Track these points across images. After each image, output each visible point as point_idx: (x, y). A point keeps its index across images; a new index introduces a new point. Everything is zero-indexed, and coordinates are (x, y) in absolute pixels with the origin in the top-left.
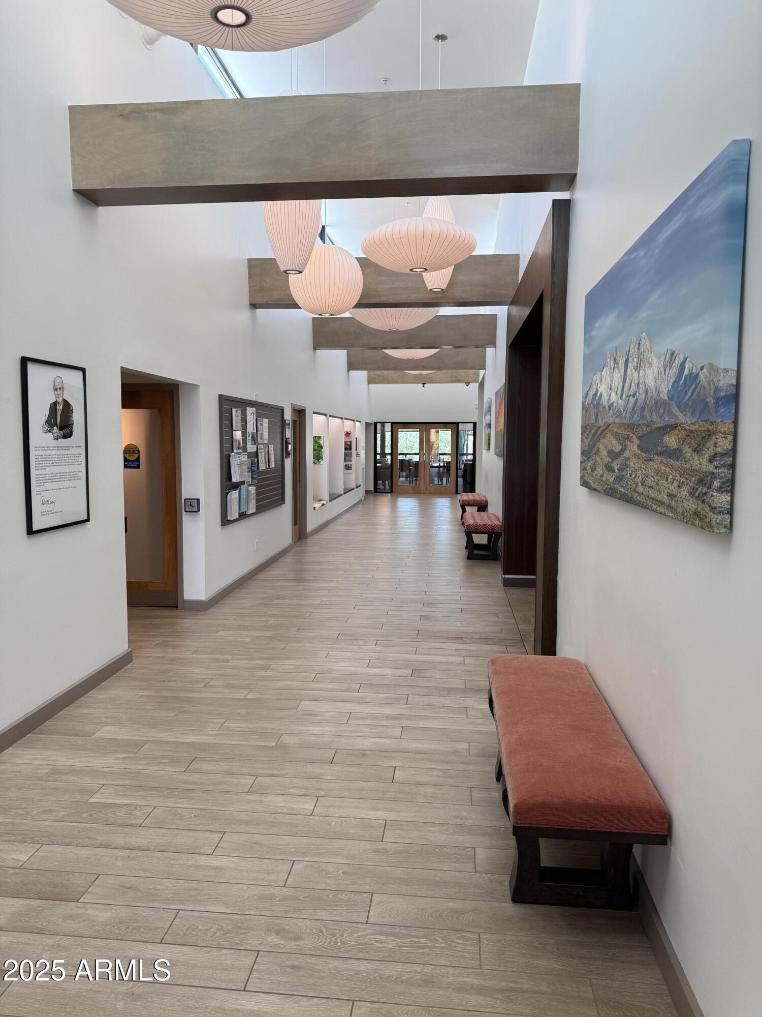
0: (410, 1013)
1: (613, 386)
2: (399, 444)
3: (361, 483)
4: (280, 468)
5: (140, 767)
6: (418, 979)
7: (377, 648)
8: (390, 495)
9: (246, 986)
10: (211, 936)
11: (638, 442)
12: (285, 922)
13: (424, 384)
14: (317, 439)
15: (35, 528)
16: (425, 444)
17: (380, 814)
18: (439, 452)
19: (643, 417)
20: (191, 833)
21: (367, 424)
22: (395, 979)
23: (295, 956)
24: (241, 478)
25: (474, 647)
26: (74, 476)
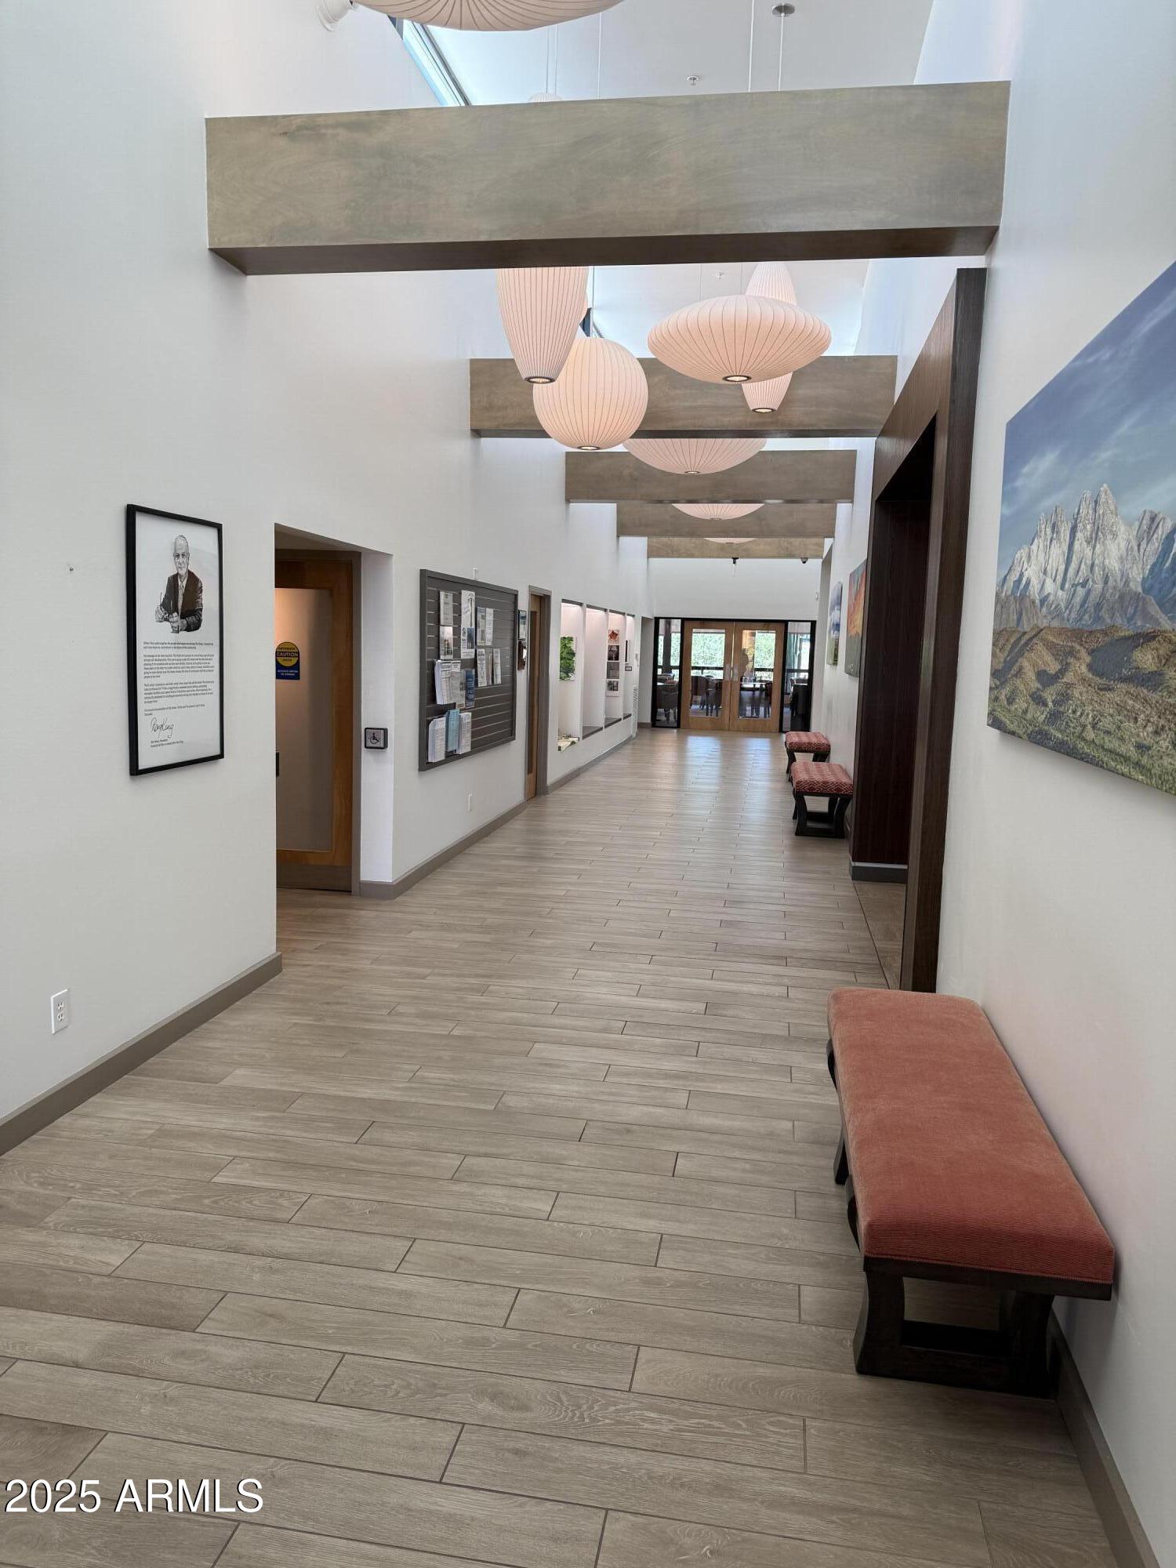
0: (694, 1534)
1: (1049, 568)
2: (693, 652)
3: (631, 712)
4: (509, 685)
5: (289, 1132)
6: (707, 1483)
7: (651, 967)
8: (675, 731)
9: (442, 1476)
10: (392, 1397)
11: (1088, 659)
12: (505, 1382)
13: (735, 559)
14: (566, 642)
15: (142, 765)
16: (735, 654)
17: (651, 1224)
18: (755, 667)
19: (1098, 619)
20: (365, 1238)
21: (645, 620)
22: (671, 1481)
23: (518, 1434)
24: (451, 699)
25: (805, 973)
26: (201, 688)
